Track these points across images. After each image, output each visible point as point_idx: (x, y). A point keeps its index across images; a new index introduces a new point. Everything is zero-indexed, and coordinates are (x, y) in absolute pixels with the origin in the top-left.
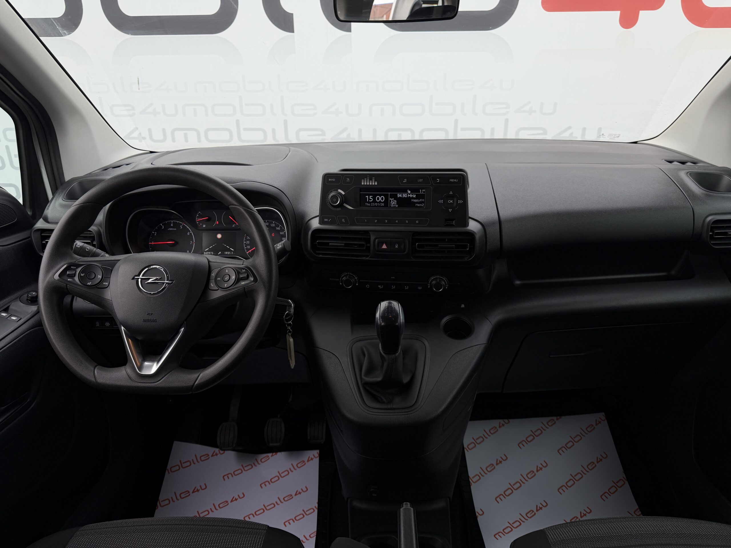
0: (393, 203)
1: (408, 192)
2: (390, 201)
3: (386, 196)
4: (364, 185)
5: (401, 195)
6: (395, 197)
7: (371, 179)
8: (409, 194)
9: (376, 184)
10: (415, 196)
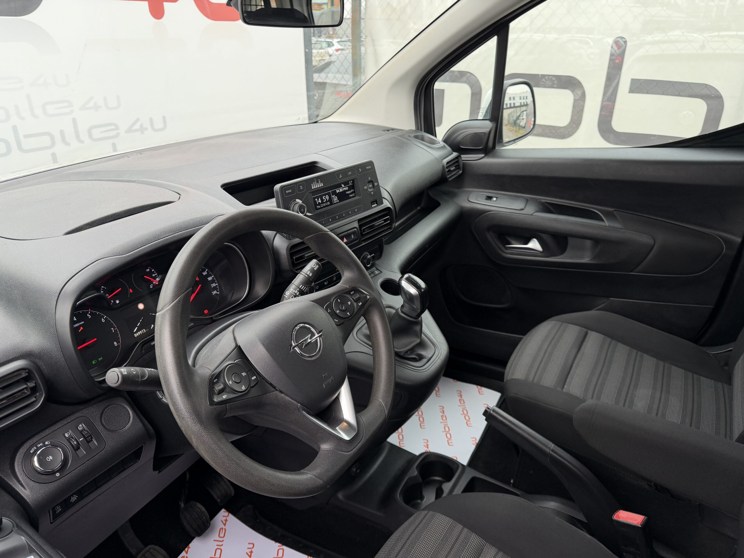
0: (335, 199)
1: (342, 187)
2: (333, 198)
3: (329, 194)
4: (314, 189)
5: (338, 190)
6: (334, 193)
7: (318, 182)
8: (344, 188)
9: (322, 185)
10: (347, 188)
